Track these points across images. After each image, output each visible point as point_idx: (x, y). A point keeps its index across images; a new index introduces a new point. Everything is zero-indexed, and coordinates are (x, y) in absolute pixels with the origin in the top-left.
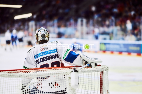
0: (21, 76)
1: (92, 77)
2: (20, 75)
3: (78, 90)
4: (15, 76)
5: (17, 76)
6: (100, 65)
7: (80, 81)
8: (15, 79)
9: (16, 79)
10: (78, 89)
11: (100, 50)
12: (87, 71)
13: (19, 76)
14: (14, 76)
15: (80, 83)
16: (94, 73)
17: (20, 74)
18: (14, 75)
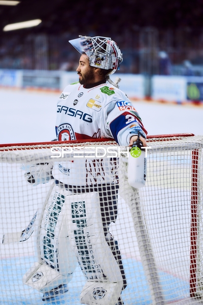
0: (20, 159)
1: (176, 161)
2: (18, 157)
3: (144, 190)
4: (7, 158)
5: (11, 159)
6: (193, 135)
7: (148, 169)
8: (7, 167)
9: (9, 165)
10: (144, 188)
11: (188, 98)
12: (163, 147)
13: (17, 160)
14: (6, 160)
15: (148, 175)
16: (179, 153)
17: (18, 155)
18: (4, 156)
